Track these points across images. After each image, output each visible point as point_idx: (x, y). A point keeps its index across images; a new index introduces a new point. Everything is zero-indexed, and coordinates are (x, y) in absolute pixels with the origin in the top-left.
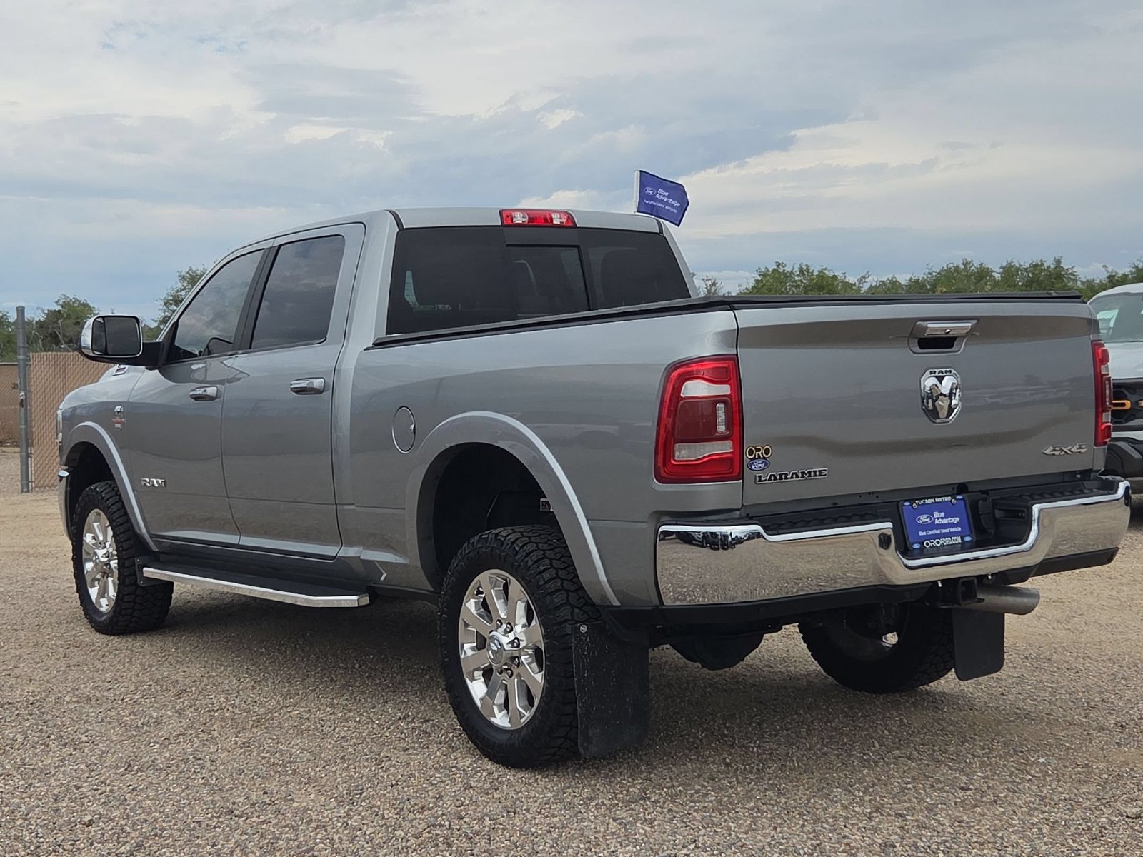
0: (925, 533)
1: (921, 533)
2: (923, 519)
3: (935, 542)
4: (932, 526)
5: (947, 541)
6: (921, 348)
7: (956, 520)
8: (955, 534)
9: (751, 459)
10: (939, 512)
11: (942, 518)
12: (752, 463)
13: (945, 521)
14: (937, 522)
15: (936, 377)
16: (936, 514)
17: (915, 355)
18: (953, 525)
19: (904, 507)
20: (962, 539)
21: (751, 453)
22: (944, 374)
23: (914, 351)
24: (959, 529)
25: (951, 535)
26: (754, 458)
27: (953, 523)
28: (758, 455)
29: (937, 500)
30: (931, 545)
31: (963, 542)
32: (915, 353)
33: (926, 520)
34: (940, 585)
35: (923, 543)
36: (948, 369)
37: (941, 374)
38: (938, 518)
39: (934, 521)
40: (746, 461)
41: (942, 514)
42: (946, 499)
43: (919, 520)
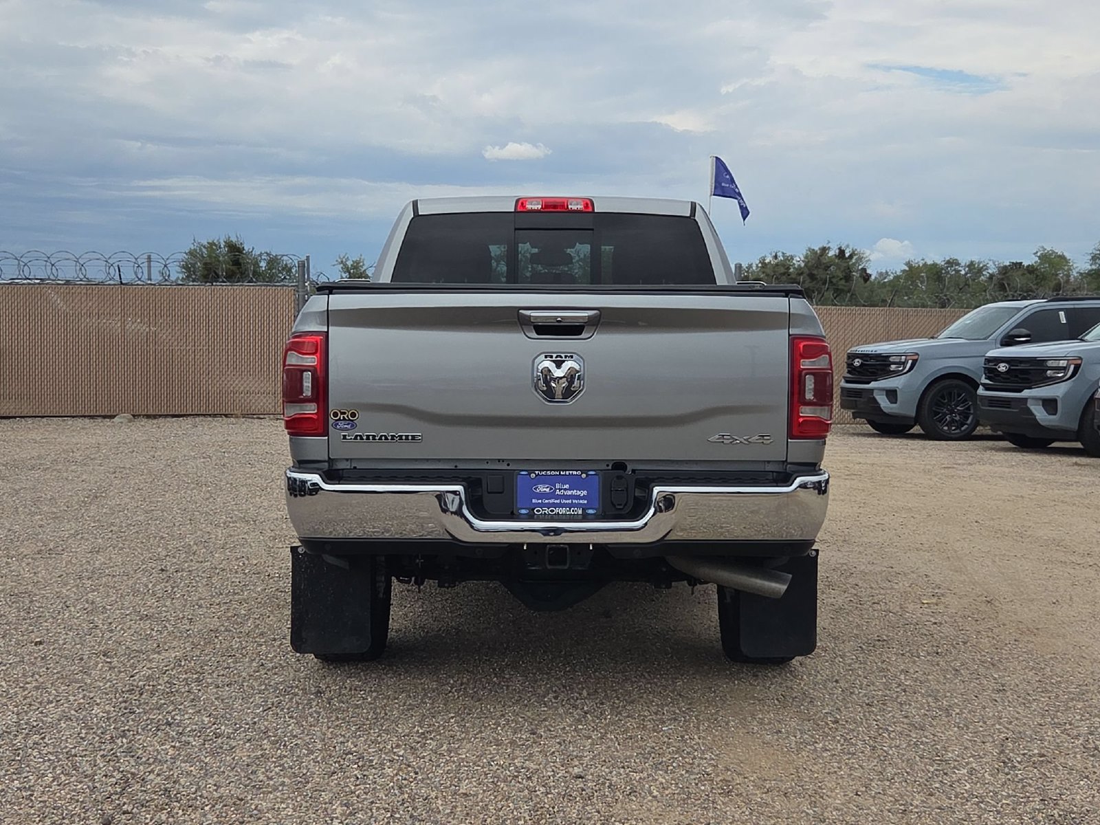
0: (540, 501)
1: (534, 501)
2: (541, 489)
3: (548, 510)
4: (552, 495)
5: (563, 511)
6: (538, 334)
7: (584, 493)
8: (578, 506)
9: (336, 420)
10: (563, 484)
11: (565, 490)
12: (338, 424)
13: (569, 493)
14: (558, 492)
15: (553, 361)
16: (558, 486)
17: (530, 340)
18: (578, 497)
19: (519, 476)
20: (584, 510)
21: (335, 415)
22: (564, 359)
23: (529, 336)
24: (586, 502)
25: (570, 506)
26: (339, 419)
27: (578, 495)
28: (344, 417)
29: (563, 473)
30: (542, 511)
31: (585, 514)
32: (529, 338)
33: (545, 489)
35: (533, 510)
36: (569, 355)
37: (559, 359)
38: (560, 489)
39: (555, 491)
40: (331, 421)
41: (567, 486)
42: (575, 473)
43: (535, 489)
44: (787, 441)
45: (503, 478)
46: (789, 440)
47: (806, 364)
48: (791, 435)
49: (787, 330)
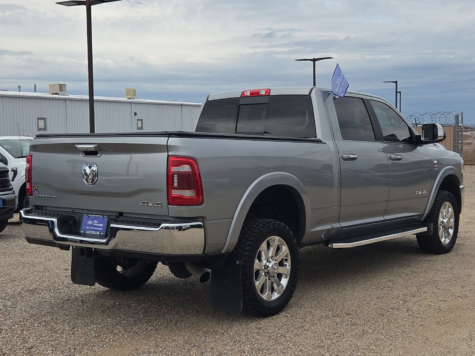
0: (88, 228)
1: (87, 227)
2: (90, 222)
3: (90, 232)
5: (94, 233)
6: (85, 155)
7: (101, 225)
8: (98, 231)
10: (96, 221)
11: (97, 223)
13: (97, 225)
14: (94, 224)
15: (88, 167)
16: (95, 221)
18: (100, 227)
19: (84, 216)
20: (100, 233)
21: (34, 187)
24: (102, 229)
25: (96, 231)
26: (35, 190)
27: (100, 226)
29: (97, 216)
30: (88, 232)
31: (100, 235)
32: (82, 156)
33: (91, 223)
34: (93, 250)
35: (85, 231)
36: (93, 164)
37: (90, 166)
38: (95, 223)
39: (93, 224)
41: (97, 222)
42: (100, 216)
43: (88, 222)
44: (168, 206)
45: (80, 216)
46: (169, 206)
47: (174, 169)
48: (169, 204)
49: (167, 153)
